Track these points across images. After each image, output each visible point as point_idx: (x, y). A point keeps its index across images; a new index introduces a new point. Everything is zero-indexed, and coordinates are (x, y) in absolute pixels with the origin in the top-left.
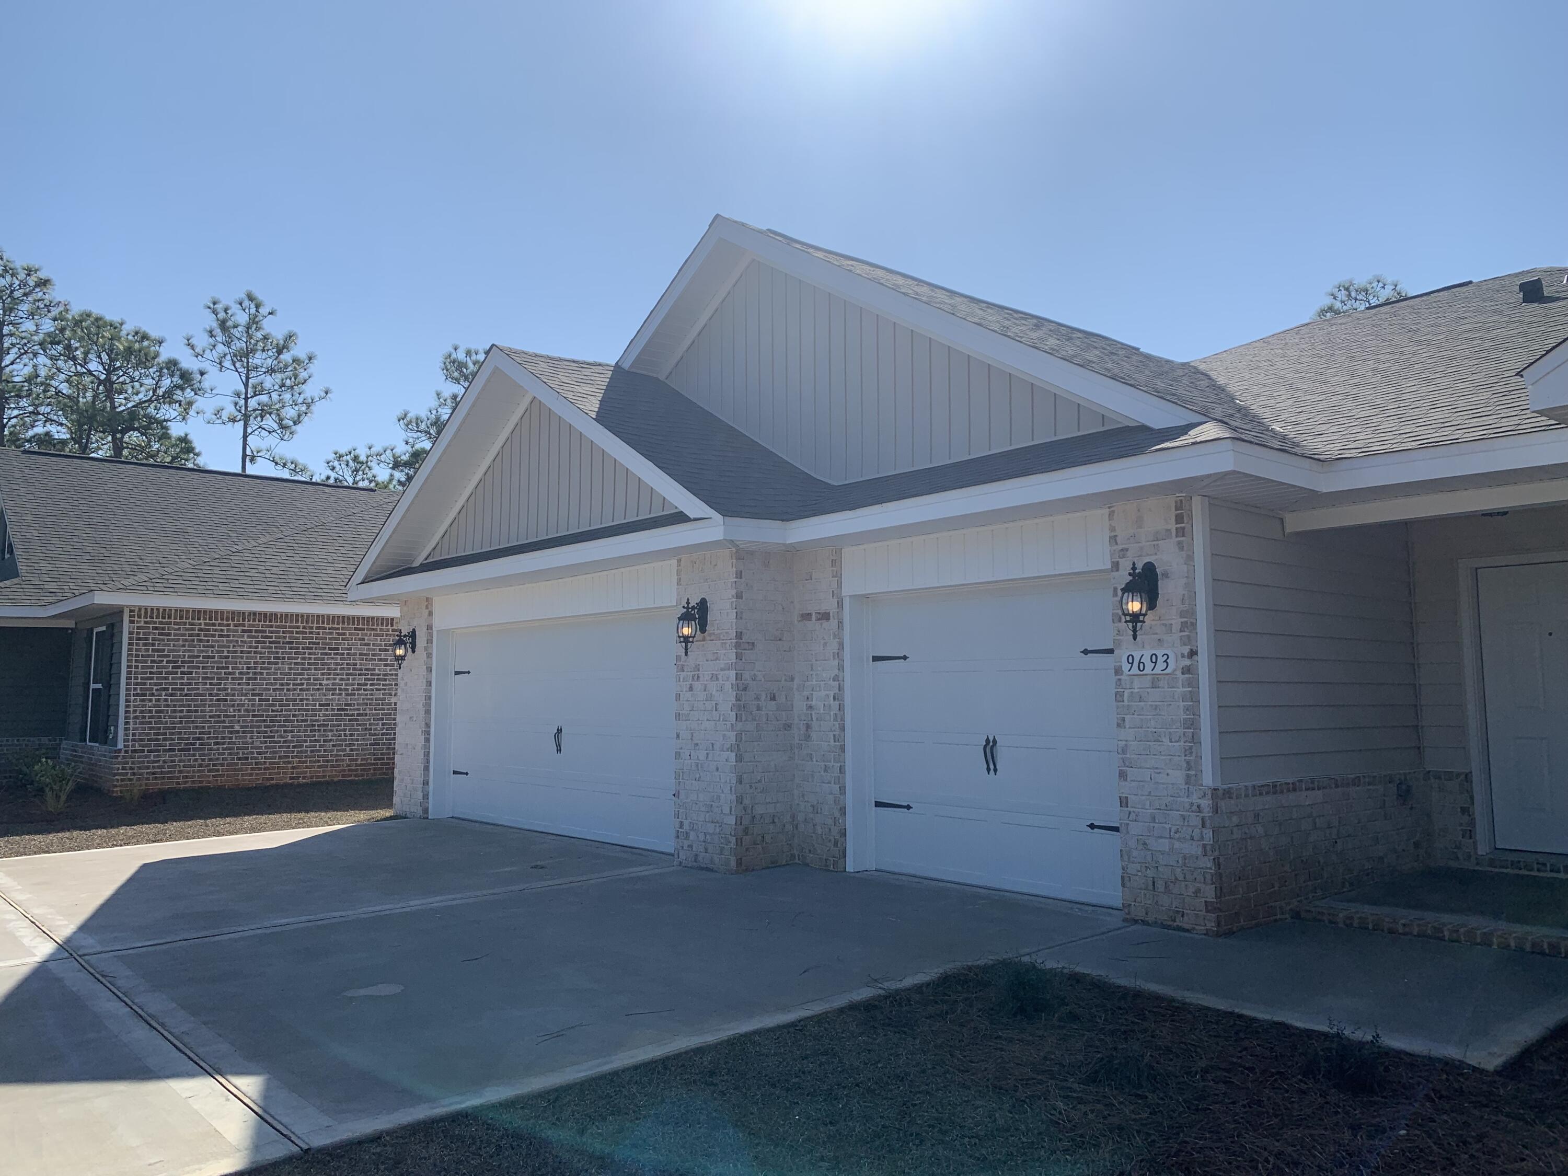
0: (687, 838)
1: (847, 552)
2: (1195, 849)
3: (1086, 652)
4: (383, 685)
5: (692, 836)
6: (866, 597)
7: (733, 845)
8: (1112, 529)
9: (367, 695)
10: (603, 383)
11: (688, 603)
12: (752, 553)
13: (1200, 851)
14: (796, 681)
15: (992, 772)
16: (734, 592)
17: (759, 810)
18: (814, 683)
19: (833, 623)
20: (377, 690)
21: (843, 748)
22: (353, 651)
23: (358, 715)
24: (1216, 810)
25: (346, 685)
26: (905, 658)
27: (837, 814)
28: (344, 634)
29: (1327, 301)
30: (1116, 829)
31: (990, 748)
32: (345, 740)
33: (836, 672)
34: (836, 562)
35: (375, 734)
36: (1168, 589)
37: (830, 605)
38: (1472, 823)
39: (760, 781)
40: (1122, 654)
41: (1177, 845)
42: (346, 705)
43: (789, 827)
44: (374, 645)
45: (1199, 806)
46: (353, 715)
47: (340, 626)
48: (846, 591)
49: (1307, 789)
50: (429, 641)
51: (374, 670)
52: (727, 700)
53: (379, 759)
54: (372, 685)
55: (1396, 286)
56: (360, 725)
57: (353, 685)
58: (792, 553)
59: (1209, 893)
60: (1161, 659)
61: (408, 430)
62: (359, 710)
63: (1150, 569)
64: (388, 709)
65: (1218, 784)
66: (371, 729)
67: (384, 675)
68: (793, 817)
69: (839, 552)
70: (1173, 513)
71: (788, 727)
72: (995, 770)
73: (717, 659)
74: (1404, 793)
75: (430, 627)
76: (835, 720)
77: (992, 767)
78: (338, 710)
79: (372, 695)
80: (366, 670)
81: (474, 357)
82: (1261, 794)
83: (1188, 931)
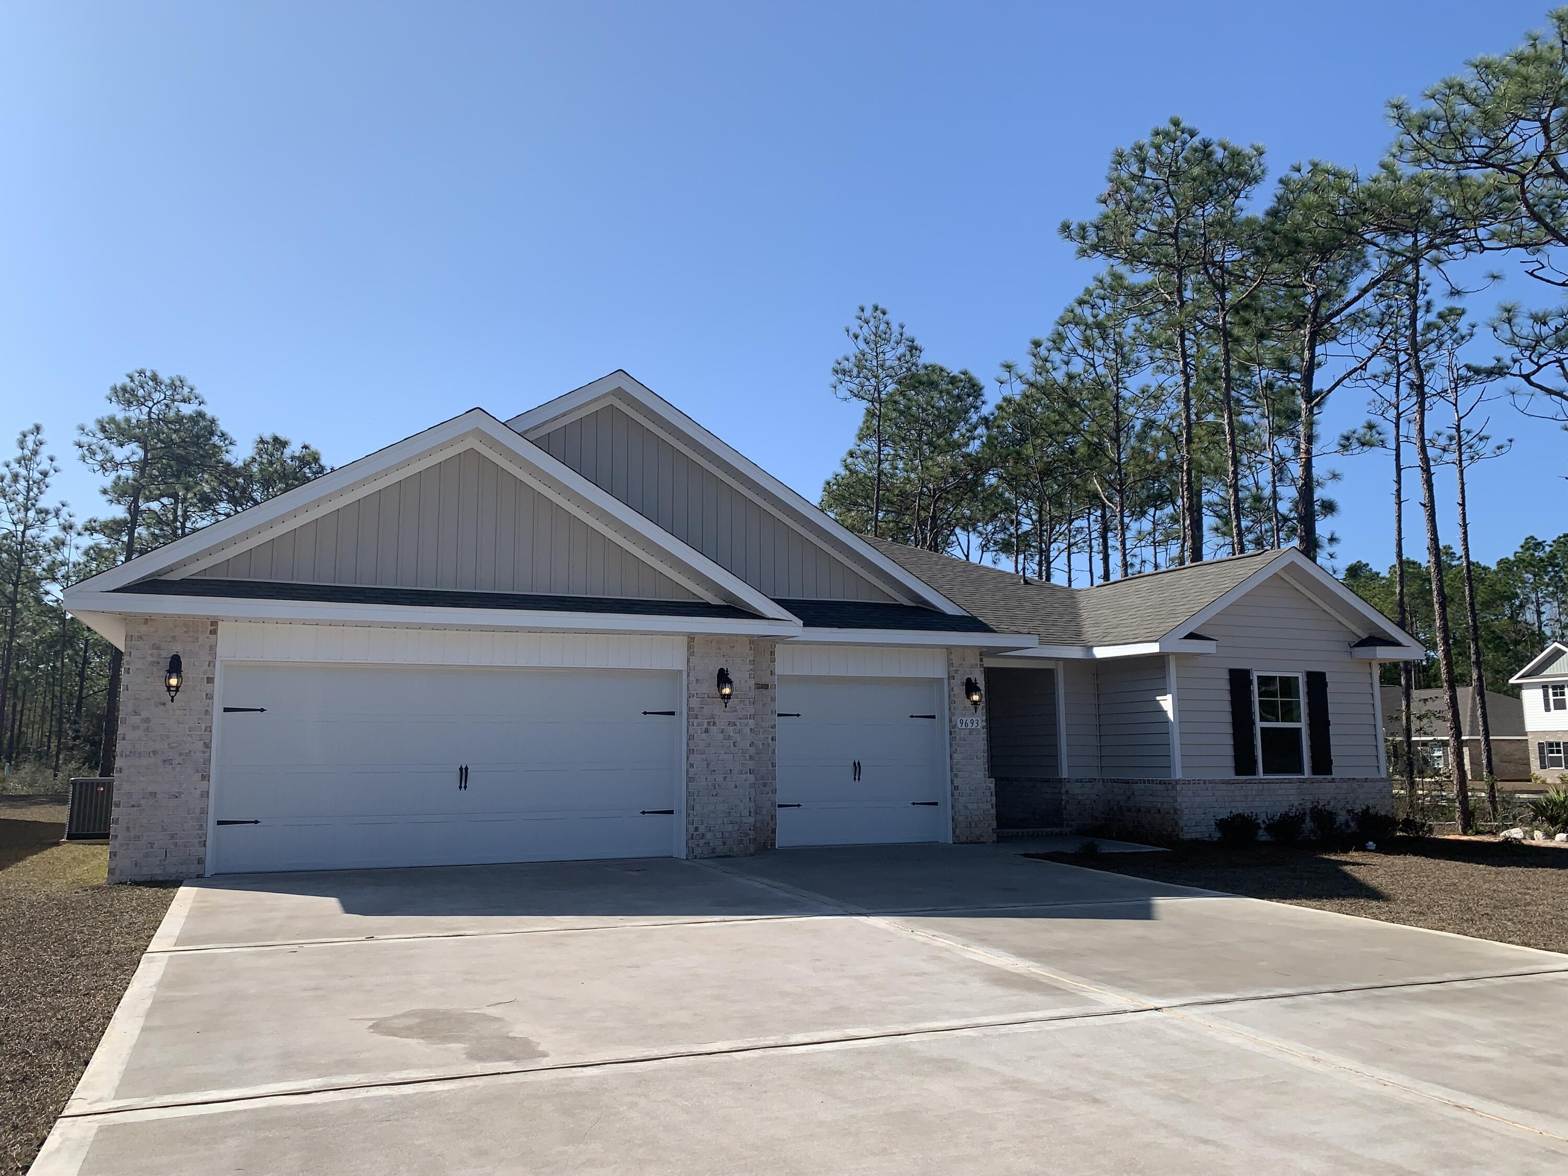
1: (779, 648)
2: (988, 806)
3: (913, 716)
6: (786, 677)
7: (751, 836)
8: (949, 661)
16: (751, 667)
19: (771, 691)
26: (798, 715)
27: (773, 812)
30: (935, 804)
31: (857, 767)
33: (773, 722)
34: (773, 654)
37: (769, 680)
40: (957, 719)
41: (980, 805)
45: (990, 786)
48: (776, 672)
52: (744, 737)
59: (994, 825)
60: (975, 722)
63: (969, 680)
69: (774, 646)
72: (859, 779)
73: (735, 711)
75: (215, 656)
77: (857, 777)
83: (984, 844)
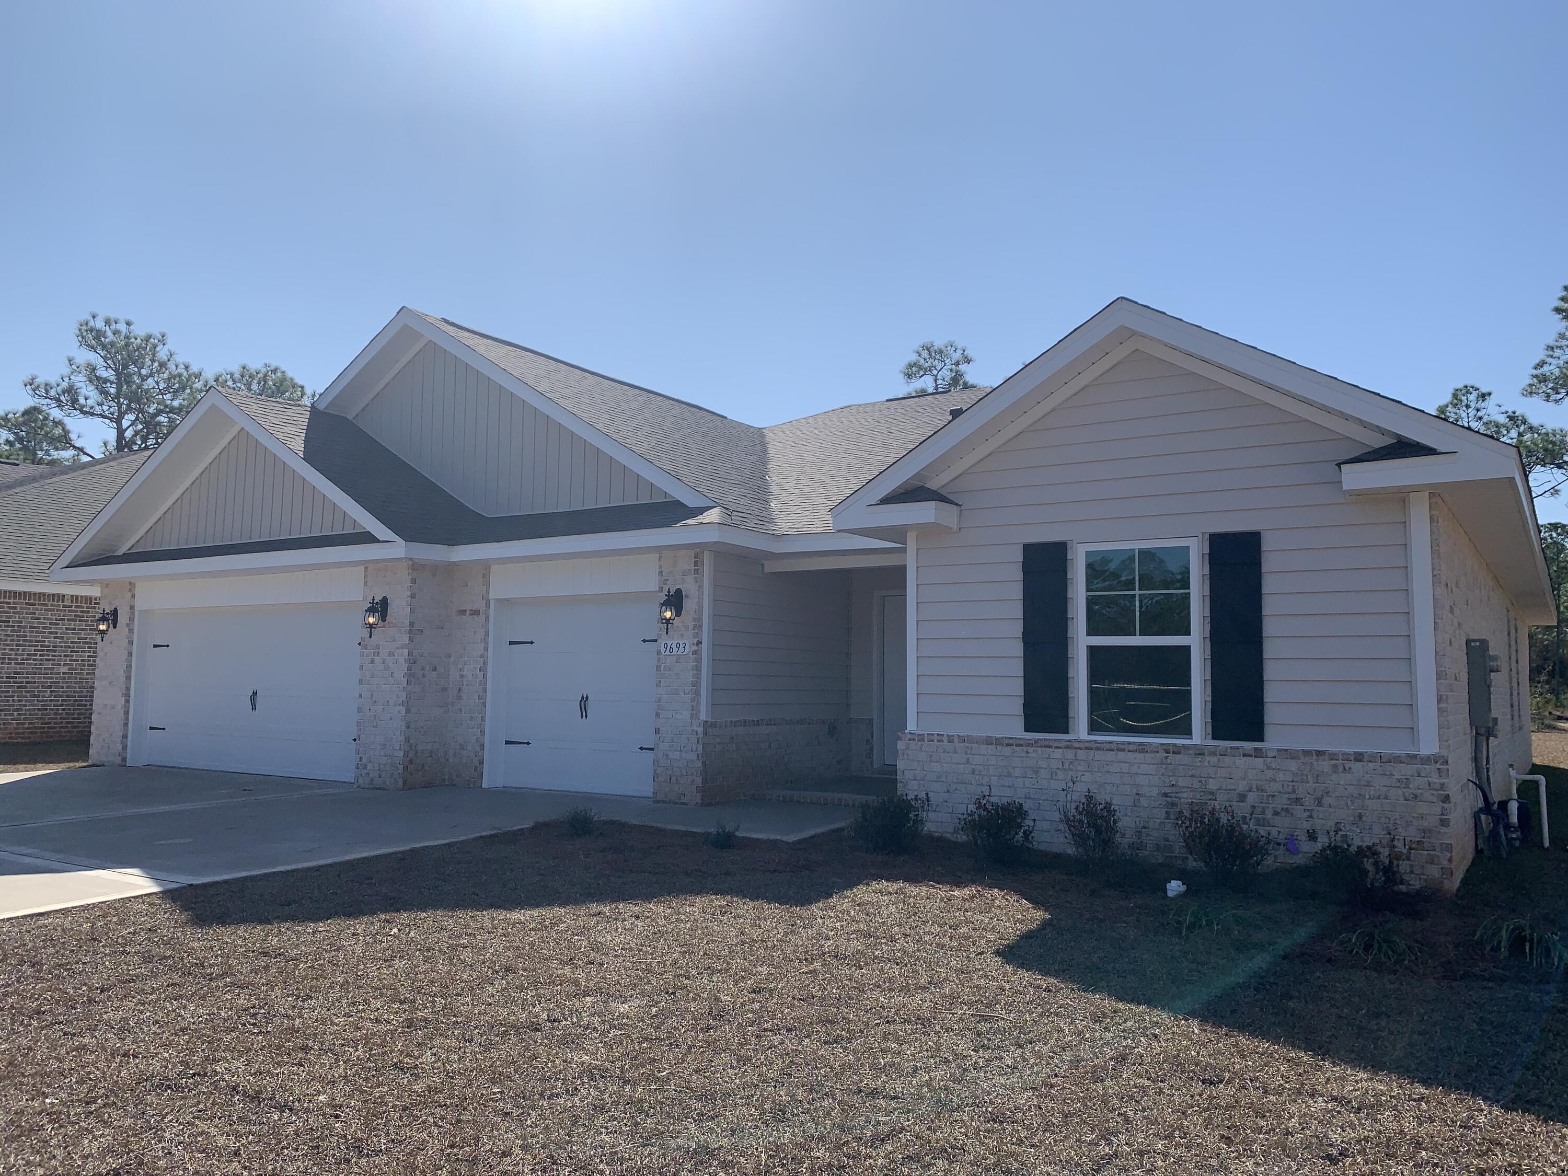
0: (365, 767)
1: (494, 568)
2: (693, 756)
3: (644, 641)
4: (53, 656)
5: (370, 766)
6: (507, 600)
7: (401, 771)
8: (660, 567)
9: (36, 664)
10: (304, 424)
11: (373, 600)
12: (423, 566)
13: (696, 758)
14: (452, 659)
15: (584, 717)
16: (409, 593)
17: (420, 748)
18: (466, 659)
19: (482, 617)
20: (47, 660)
21: (484, 704)
22: (23, 624)
23: (27, 683)
24: (705, 734)
25: (16, 654)
26: (532, 643)
27: (478, 748)
28: (15, 608)
29: (914, 358)
30: (652, 749)
31: (584, 701)
32: (13, 706)
33: (482, 651)
34: (486, 576)
35: (43, 701)
36: (689, 605)
37: (480, 605)
38: (872, 749)
39: (422, 727)
40: (661, 642)
42: (15, 673)
43: (443, 760)
44: (44, 619)
45: (696, 732)
46: (22, 682)
47: (12, 601)
48: (492, 596)
49: (766, 725)
50: (132, 619)
51: (44, 641)
52: (400, 668)
53: (46, 724)
54: (41, 655)
55: (964, 351)
56: (28, 692)
57: (23, 655)
58: (451, 568)
59: (699, 781)
60: (682, 646)
61: (36, 396)
62: (28, 678)
63: (679, 591)
64: (57, 678)
65: (709, 719)
66: (39, 696)
67: (54, 647)
68: (446, 753)
69: (488, 568)
70: (693, 560)
71: (445, 689)
72: (586, 716)
73: (394, 641)
74: (832, 730)
75: (132, 608)
76: (480, 685)
77: (584, 714)
78: (7, 678)
79: (41, 664)
80: (36, 641)
81: (113, 326)
82: (735, 726)
83: (686, 804)
